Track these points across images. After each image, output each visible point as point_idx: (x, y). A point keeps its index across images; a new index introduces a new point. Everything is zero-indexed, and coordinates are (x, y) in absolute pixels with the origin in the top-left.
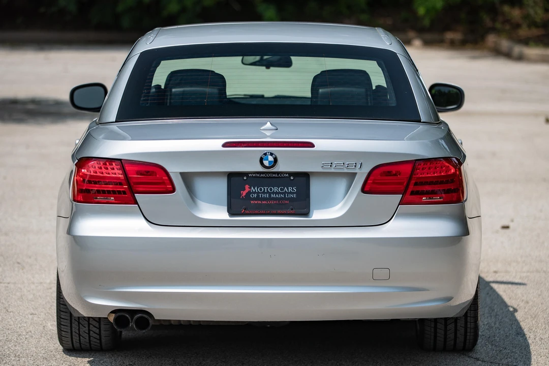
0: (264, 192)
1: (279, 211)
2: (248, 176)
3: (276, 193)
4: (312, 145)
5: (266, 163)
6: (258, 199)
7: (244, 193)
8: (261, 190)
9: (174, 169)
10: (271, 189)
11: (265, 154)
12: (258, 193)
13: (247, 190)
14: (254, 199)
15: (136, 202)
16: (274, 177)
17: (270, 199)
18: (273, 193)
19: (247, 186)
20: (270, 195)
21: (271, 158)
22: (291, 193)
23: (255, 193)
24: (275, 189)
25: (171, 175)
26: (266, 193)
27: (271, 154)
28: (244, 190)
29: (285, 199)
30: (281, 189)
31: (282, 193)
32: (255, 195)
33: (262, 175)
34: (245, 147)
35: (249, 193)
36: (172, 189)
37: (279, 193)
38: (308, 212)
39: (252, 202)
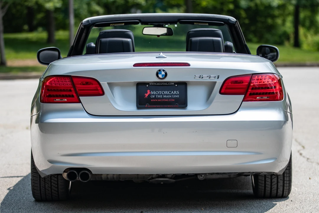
0: (159, 94)
1: (169, 106)
2: (149, 85)
3: (167, 95)
4: (188, 65)
5: (160, 76)
6: (155, 98)
7: (147, 95)
8: (157, 93)
9: (104, 81)
10: (163, 93)
11: (160, 70)
12: (156, 95)
13: (149, 93)
14: (153, 98)
15: (80, 102)
16: (165, 85)
17: (163, 98)
18: (165, 95)
19: (148, 91)
20: (163, 96)
21: (163, 73)
22: (176, 95)
23: (153, 95)
24: (166, 92)
25: (102, 84)
26: (160, 95)
27: (164, 71)
28: (147, 93)
29: (172, 98)
30: (170, 92)
31: (170, 95)
32: (154, 96)
33: (157, 84)
34: (147, 66)
35: (150, 95)
36: (102, 93)
37: (169, 95)
38: (186, 106)
39: (152, 100)
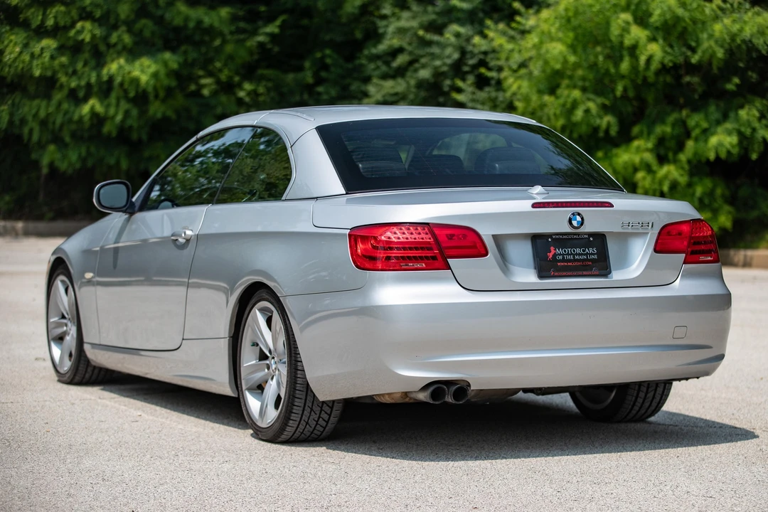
0: (568, 254)
1: (585, 273)
2: (551, 238)
3: (580, 254)
4: (611, 205)
5: (575, 223)
6: (563, 260)
7: (550, 255)
8: (565, 251)
9: (486, 232)
10: (574, 251)
11: (573, 214)
12: (563, 255)
13: (553, 252)
14: (560, 261)
15: (449, 268)
16: (576, 239)
17: (575, 260)
18: (577, 254)
19: (552, 248)
20: (574, 257)
21: (579, 218)
22: (592, 254)
23: (560, 254)
24: (578, 251)
25: (484, 237)
26: (570, 255)
27: (579, 214)
28: (550, 251)
29: (587, 260)
30: (584, 251)
31: (585, 255)
32: (561, 257)
33: (564, 237)
34: (555, 207)
35: (555, 255)
36: (485, 252)
37: (582, 254)
38: (610, 272)
39: (559, 264)
